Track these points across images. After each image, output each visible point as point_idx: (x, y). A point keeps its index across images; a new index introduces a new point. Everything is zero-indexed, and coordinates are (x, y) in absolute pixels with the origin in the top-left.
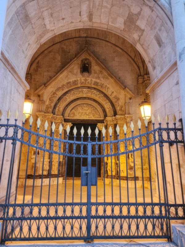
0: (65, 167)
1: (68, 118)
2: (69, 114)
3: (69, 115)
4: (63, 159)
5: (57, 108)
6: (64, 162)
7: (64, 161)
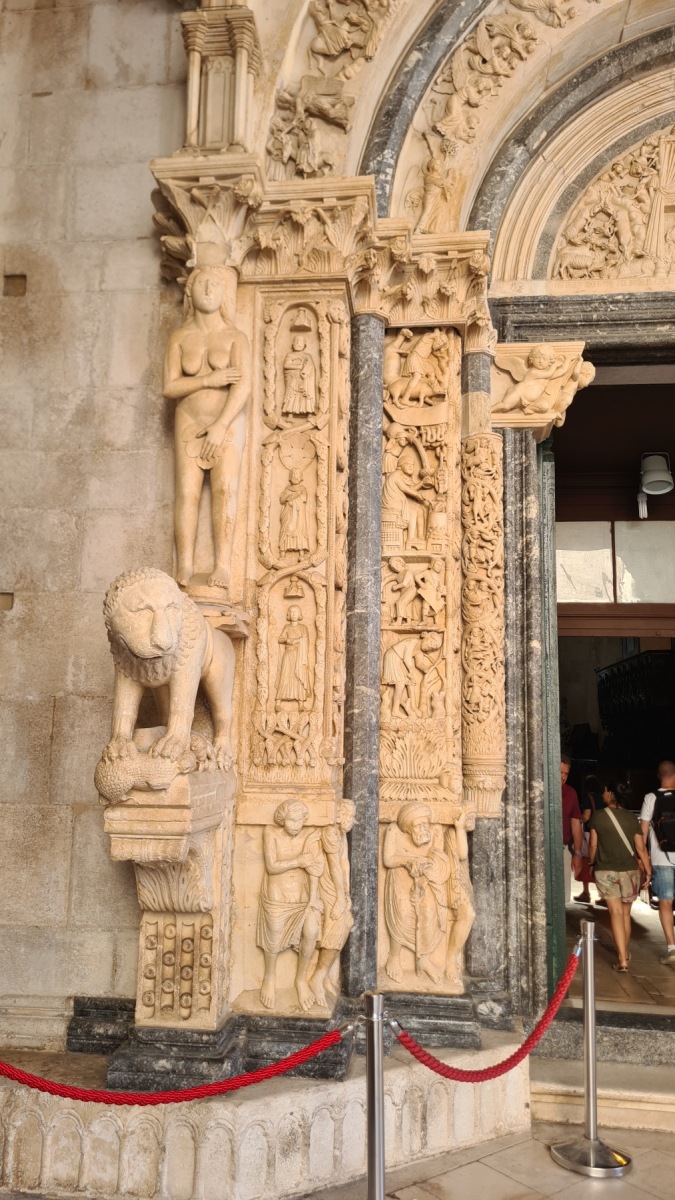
0: (530, 889)
1: (540, 289)
2: (547, 239)
3: (544, 253)
4: (505, 798)
5: (411, 153)
6: (515, 834)
7: (516, 811)
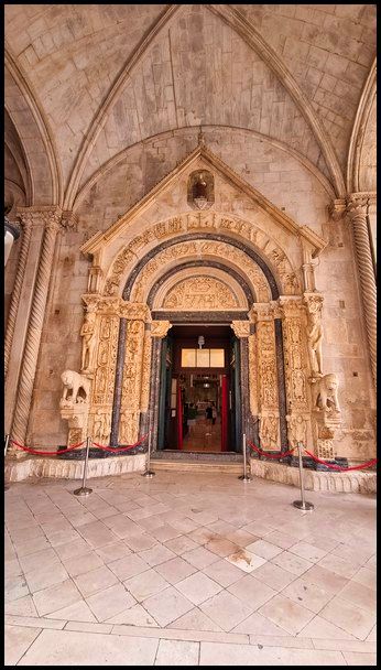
0: (154, 427)
1: (162, 310)
2: (165, 299)
3: (164, 302)
4: (149, 409)
6: (151, 416)
7: (151, 412)
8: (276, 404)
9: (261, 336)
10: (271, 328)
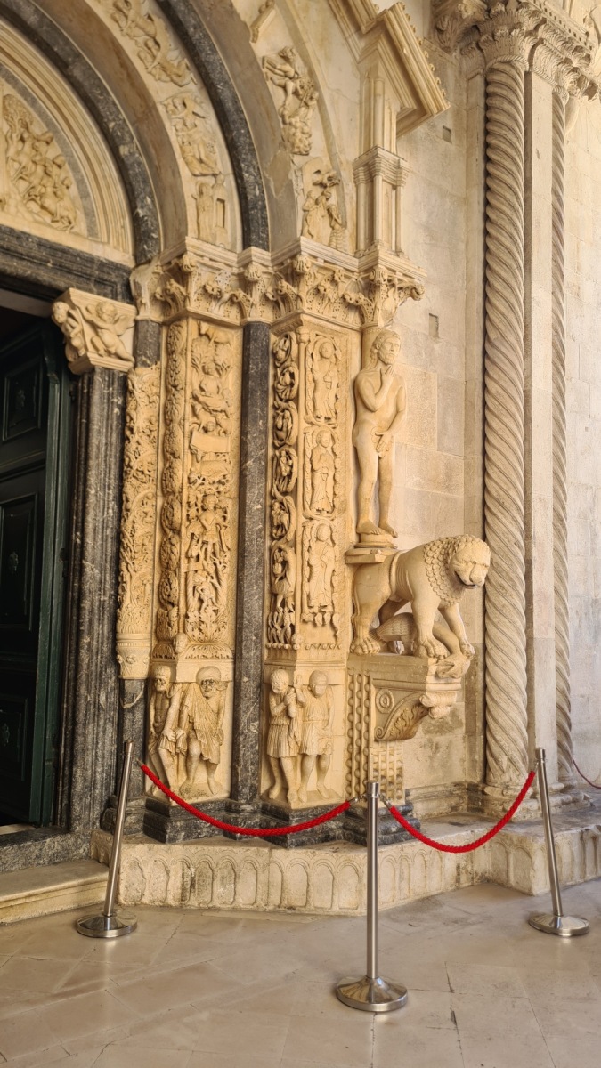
8: (226, 635)
9: (189, 377)
10: (230, 350)
